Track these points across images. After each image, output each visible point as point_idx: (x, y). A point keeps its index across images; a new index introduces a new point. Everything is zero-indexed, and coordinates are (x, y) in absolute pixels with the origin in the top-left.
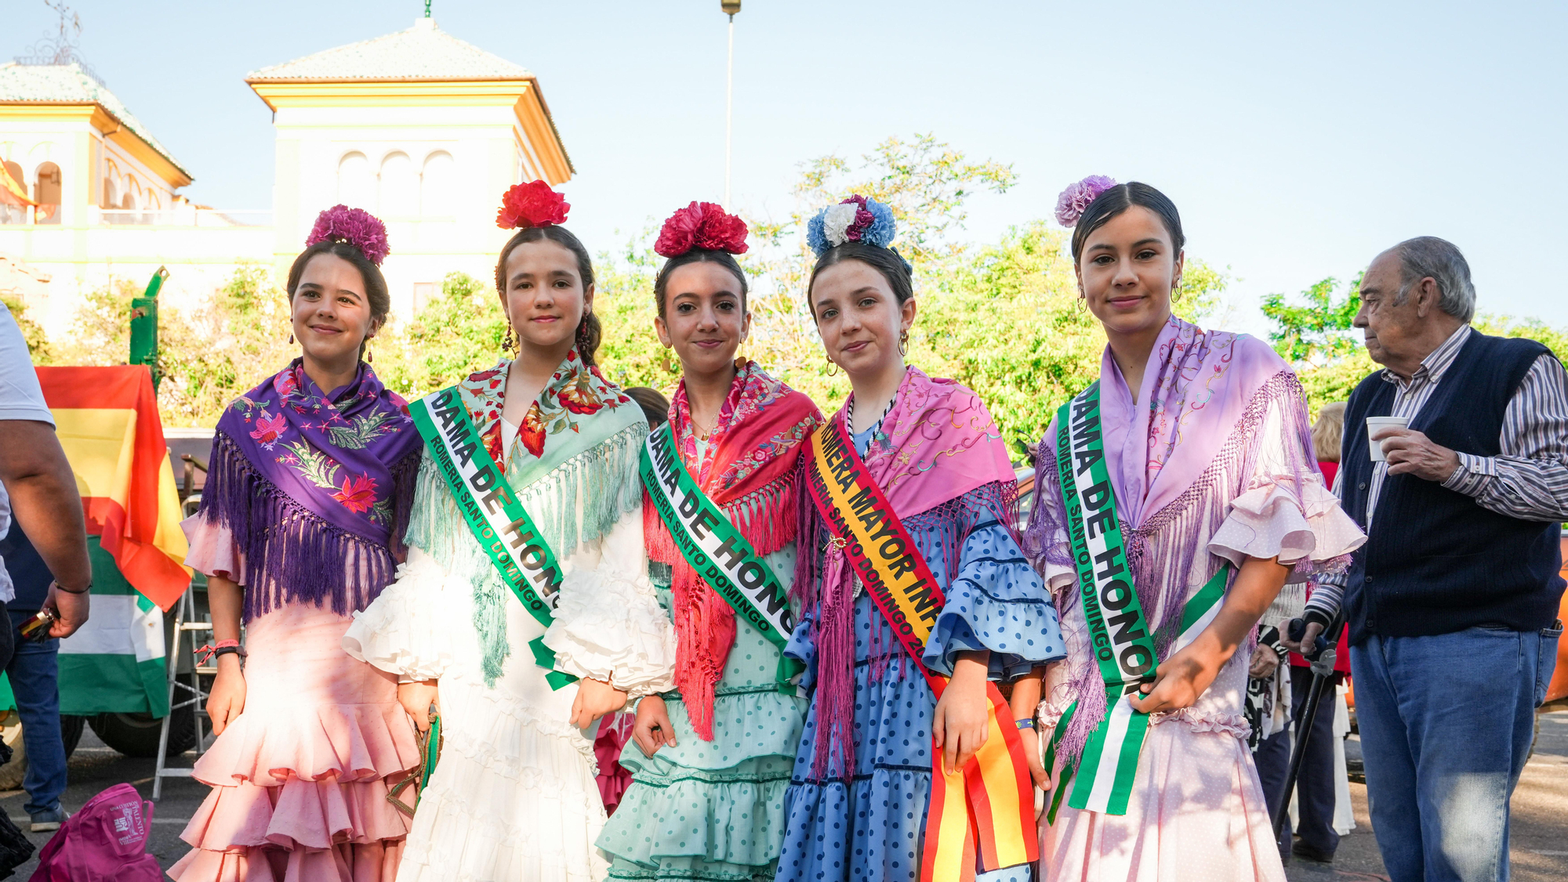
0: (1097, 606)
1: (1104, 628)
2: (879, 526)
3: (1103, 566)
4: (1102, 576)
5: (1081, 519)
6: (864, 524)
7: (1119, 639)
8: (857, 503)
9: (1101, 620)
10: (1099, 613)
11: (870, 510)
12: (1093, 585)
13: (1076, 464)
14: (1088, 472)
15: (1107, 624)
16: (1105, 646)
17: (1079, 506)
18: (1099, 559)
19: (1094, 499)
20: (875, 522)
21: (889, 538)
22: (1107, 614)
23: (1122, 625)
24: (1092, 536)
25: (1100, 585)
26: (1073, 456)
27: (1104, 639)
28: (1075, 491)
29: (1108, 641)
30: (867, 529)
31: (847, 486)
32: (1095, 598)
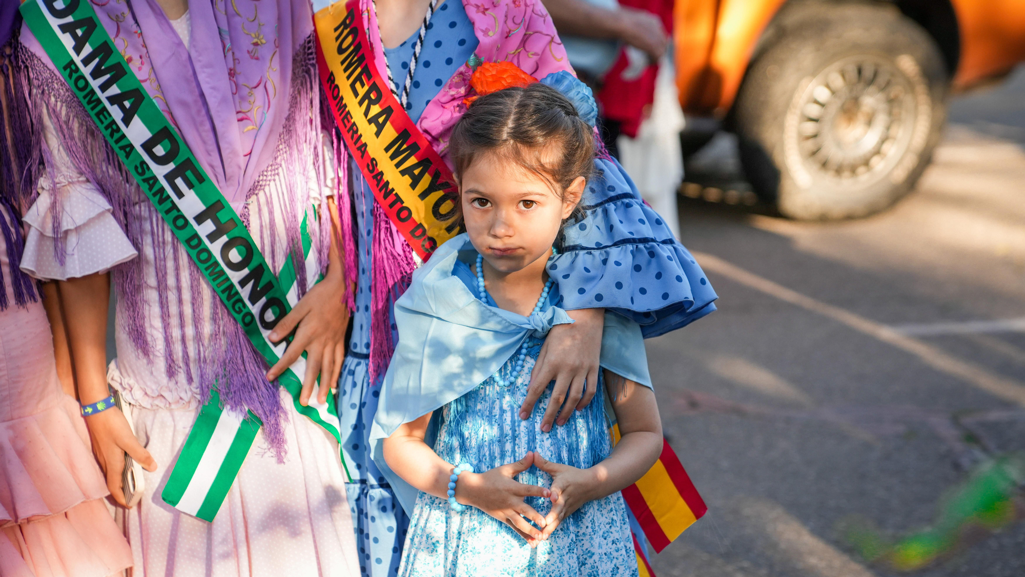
0: (222, 273)
1: (237, 293)
2: (426, 180)
3: (209, 226)
4: (213, 237)
5: (155, 179)
6: (407, 180)
7: (254, 299)
8: (395, 151)
9: (232, 286)
10: (228, 279)
11: (412, 161)
12: (206, 250)
13: (116, 113)
14: (136, 121)
15: (238, 287)
16: (245, 311)
17: (143, 163)
18: (200, 219)
19: (159, 150)
20: (421, 175)
21: (441, 193)
22: (235, 277)
23: (252, 281)
24: (180, 195)
25: (215, 248)
26: (107, 104)
27: (240, 305)
28: (131, 147)
29: (244, 305)
30: (413, 186)
31: (380, 128)
32: (216, 264)
